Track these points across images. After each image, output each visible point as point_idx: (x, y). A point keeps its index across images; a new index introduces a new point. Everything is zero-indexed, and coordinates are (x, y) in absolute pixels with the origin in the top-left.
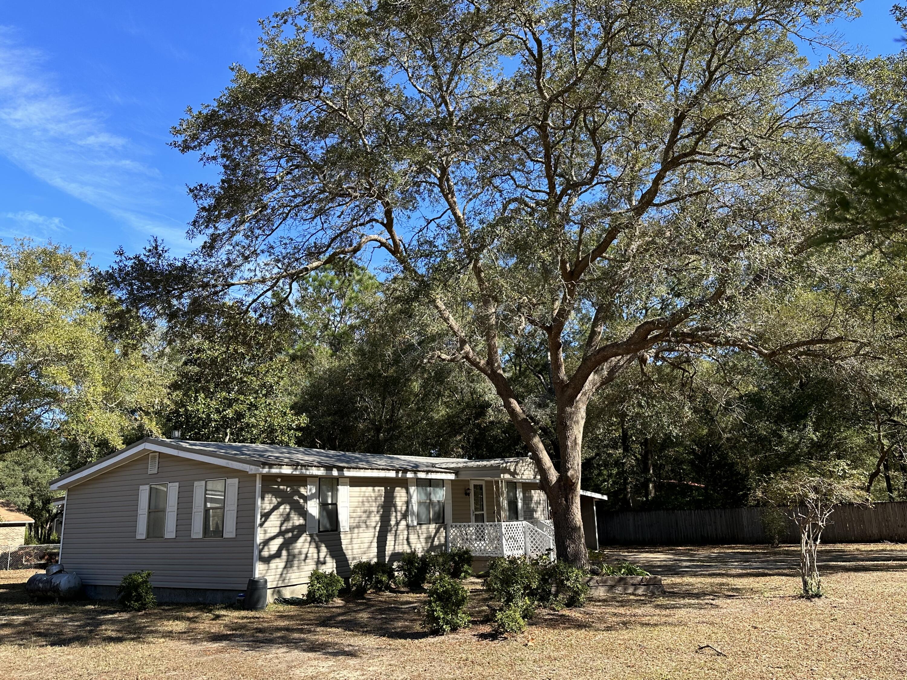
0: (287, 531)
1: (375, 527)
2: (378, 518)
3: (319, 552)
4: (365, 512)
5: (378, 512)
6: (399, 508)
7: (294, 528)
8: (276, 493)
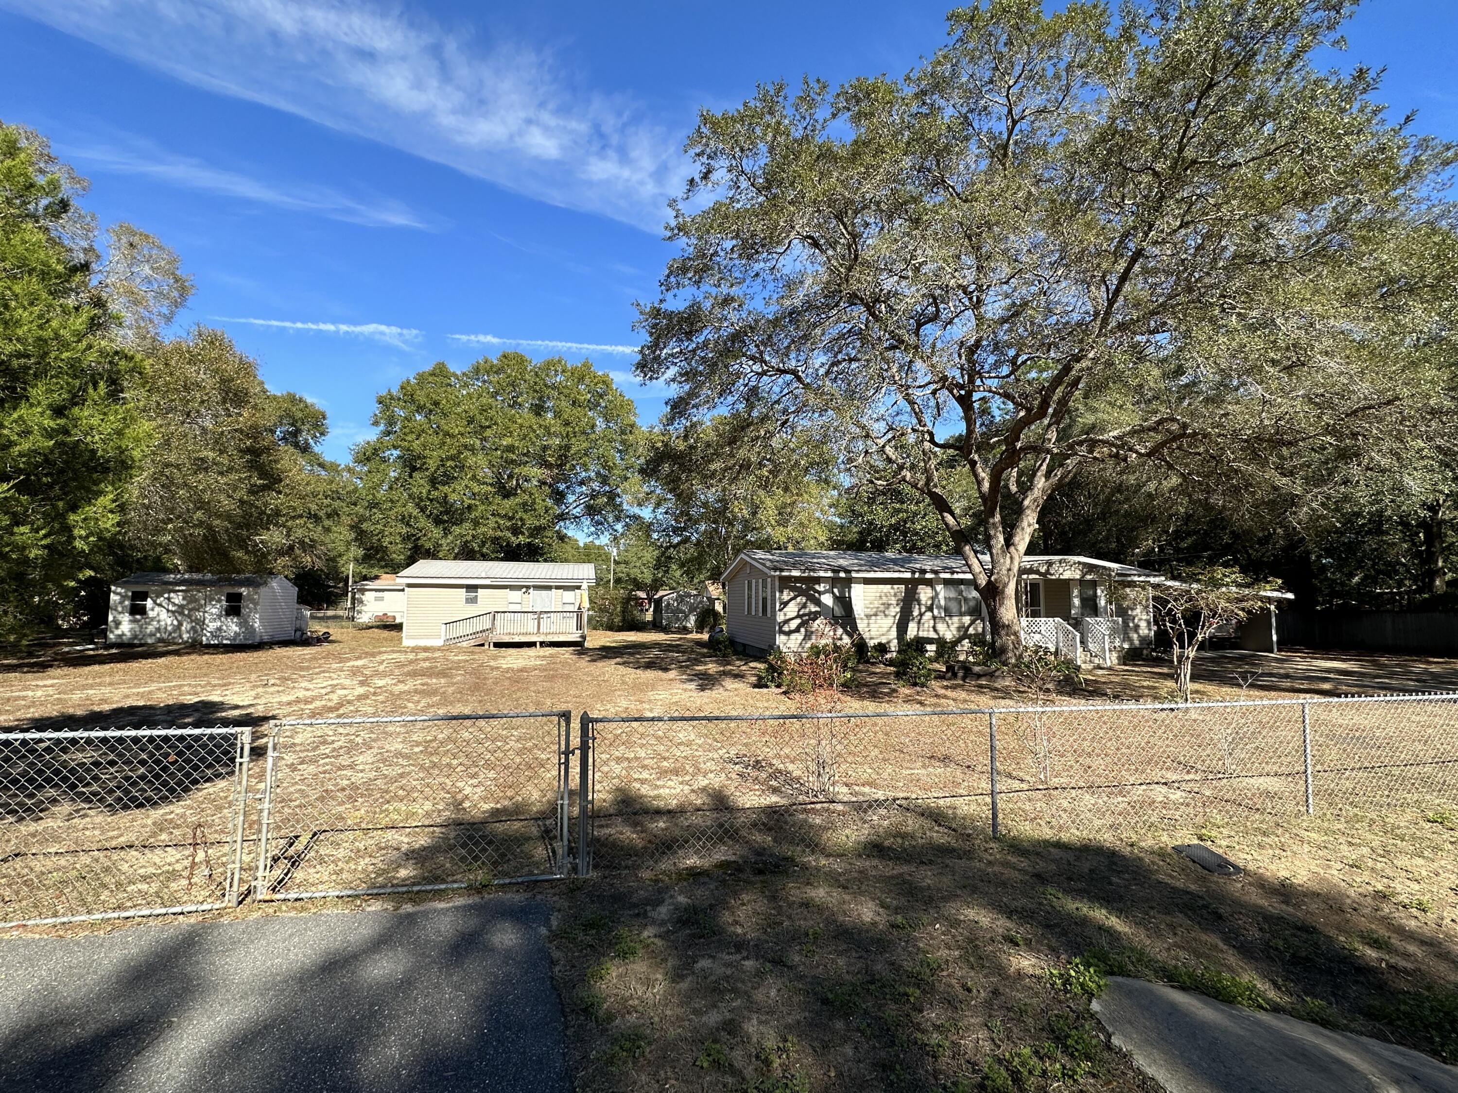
0: (804, 615)
1: (895, 616)
2: (898, 609)
4: (883, 604)
5: (897, 605)
6: (923, 602)
7: (811, 613)
8: (792, 589)
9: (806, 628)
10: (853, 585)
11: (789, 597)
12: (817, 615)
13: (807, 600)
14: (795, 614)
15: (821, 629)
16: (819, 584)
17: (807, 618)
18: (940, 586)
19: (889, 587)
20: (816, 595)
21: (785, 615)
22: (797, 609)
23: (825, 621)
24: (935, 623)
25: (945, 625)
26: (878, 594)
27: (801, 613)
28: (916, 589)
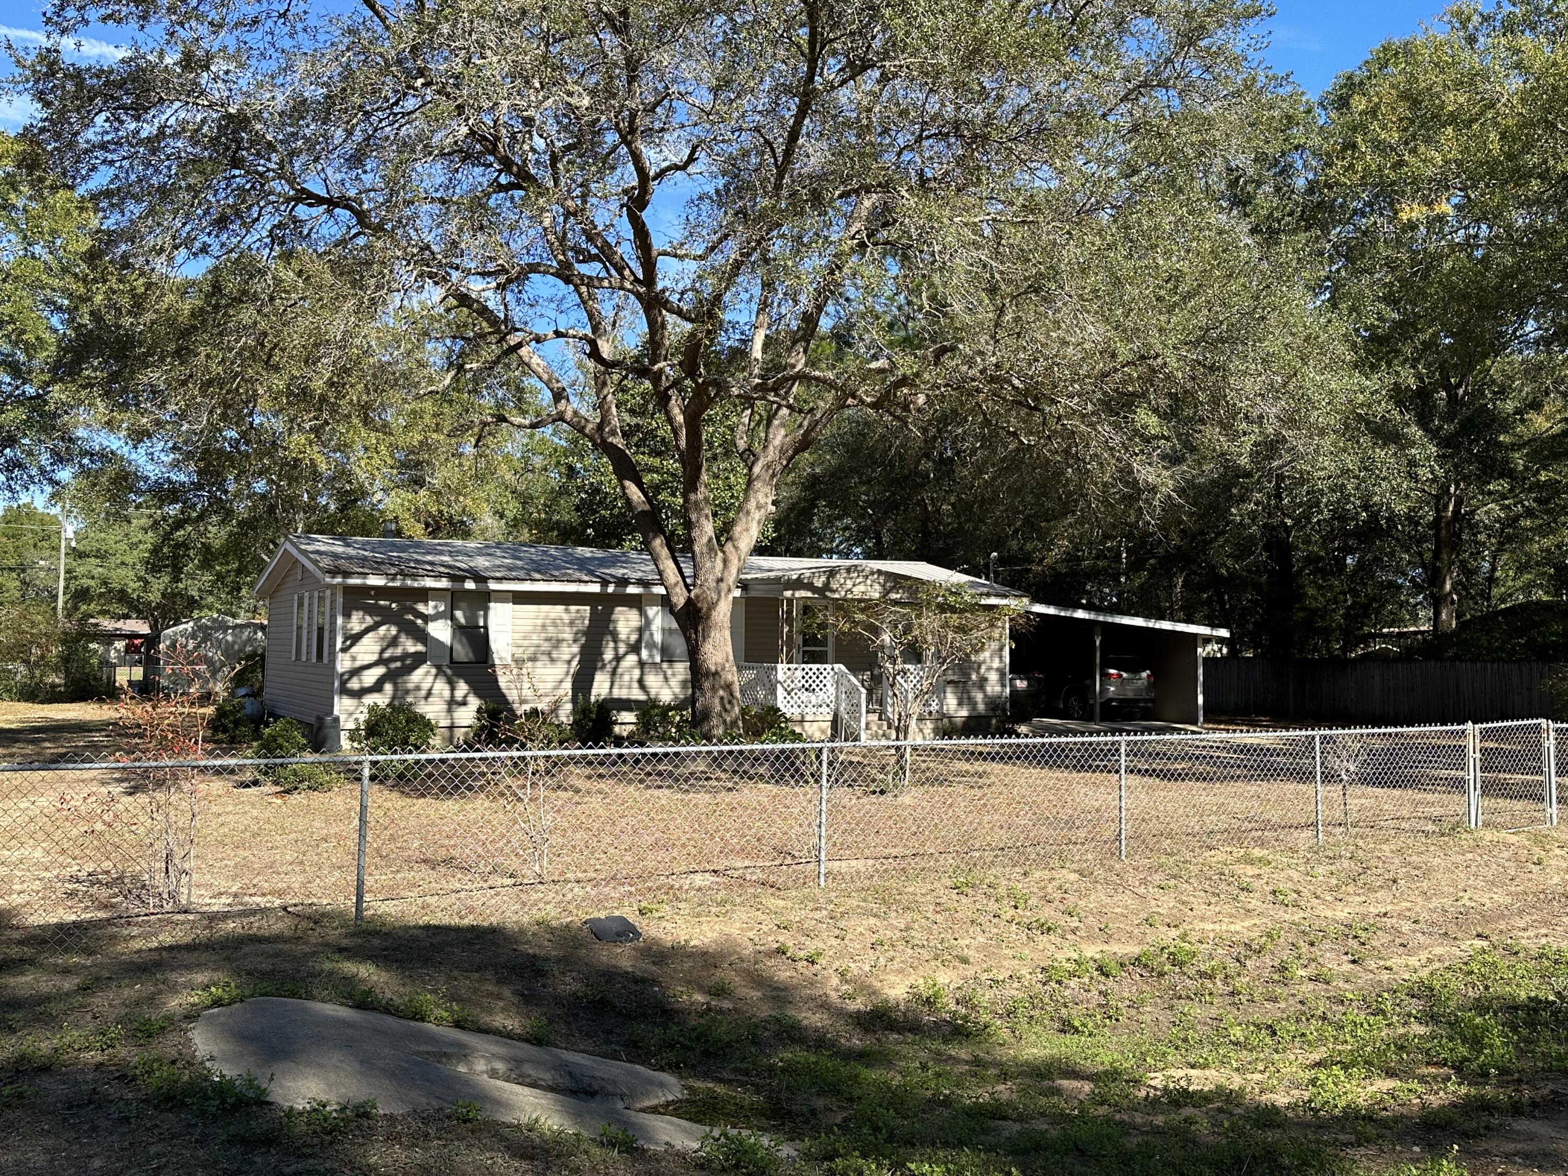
0: (393, 659)
1: (569, 662)
2: (576, 649)
3: (453, 689)
4: (548, 640)
5: (575, 641)
6: (623, 636)
7: (406, 655)
8: (369, 610)
9: (395, 685)
10: (492, 605)
11: (364, 626)
12: (418, 660)
13: (399, 632)
14: (375, 657)
15: (426, 686)
16: (426, 602)
17: (398, 664)
18: (655, 609)
19: (560, 608)
20: (419, 621)
21: (354, 659)
22: (377, 648)
23: (434, 671)
24: (642, 674)
25: (661, 677)
26: (539, 622)
27: (386, 655)
28: (612, 613)
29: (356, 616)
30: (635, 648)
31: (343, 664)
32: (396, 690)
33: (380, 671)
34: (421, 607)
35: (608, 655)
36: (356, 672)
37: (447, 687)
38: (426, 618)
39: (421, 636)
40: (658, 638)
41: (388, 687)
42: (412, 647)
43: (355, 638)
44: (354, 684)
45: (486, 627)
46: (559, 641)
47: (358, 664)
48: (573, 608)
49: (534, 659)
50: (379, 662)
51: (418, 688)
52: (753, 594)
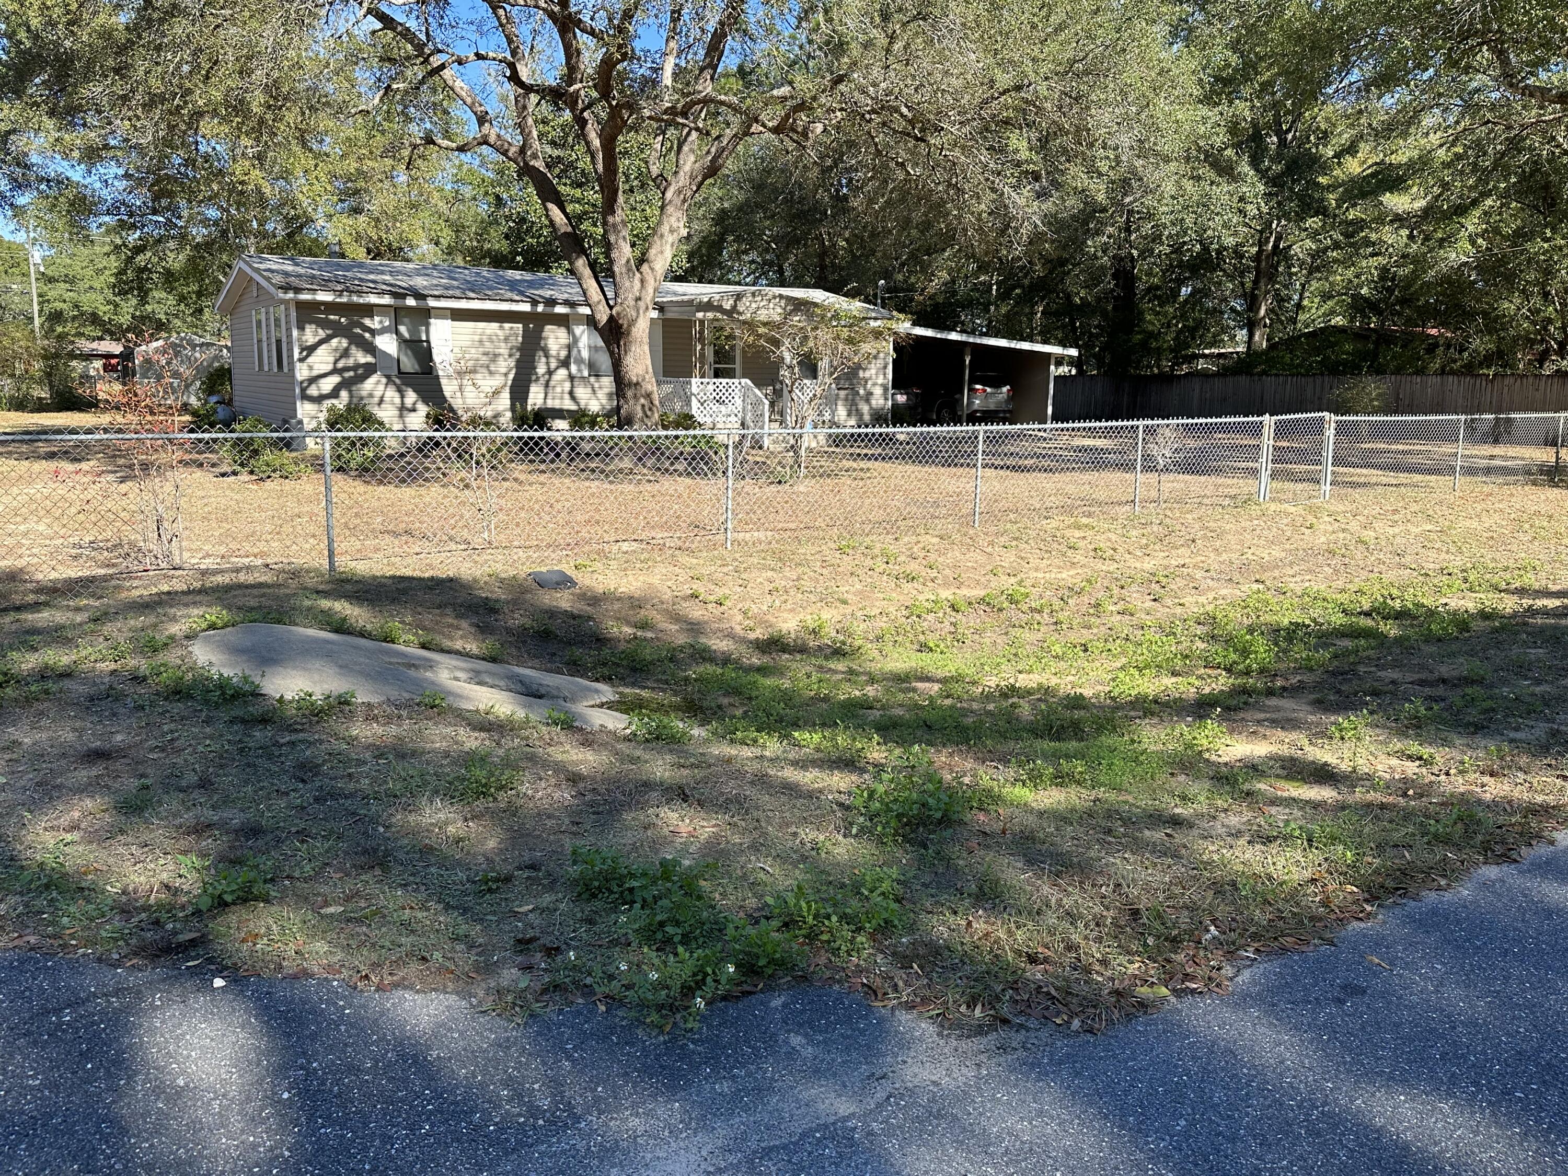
0: (346, 369)
1: (506, 375)
2: (511, 363)
3: (402, 397)
4: (485, 354)
5: (510, 356)
6: (553, 353)
7: (357, 366)
8: (321, 324)
9: (350, 392)
10: (432, 321)
11: (317, 339)
12: (369, 370)
13: (350, 344)
14: (330, 367)
15: (378, 394)
16: (371, 316)
17: (351, 374)
18: (581, 328)
19: (495, 325)
20: (367, 335)
21: (311, 368)
22: (332, 359)
23: (384, 380)
24: (572, 387)
25: (589, 390)
26: (477, 338)
27: (340, 365)
28: (542, 331)
29: (309, 329)
30: (565, 363)
31: (302, 372)
32: (351, 397)
33: (335, 380)
34: (367, 322)
35: (541, 369)
36: (313, 380)
37: (397, 395)
38: (373, 332)
39: (370, 349)
40: (585, 354)
41: (344, 394)
42: (363, 358)
43: (311, 349)
44: (313, 391)
45: (428, 341)
46: (496, 355)
47: (315, 373)
48: (507, 326)
49: (474, 371)
50: (335, 371)
51: (371, 396)
52: (669, 315)
